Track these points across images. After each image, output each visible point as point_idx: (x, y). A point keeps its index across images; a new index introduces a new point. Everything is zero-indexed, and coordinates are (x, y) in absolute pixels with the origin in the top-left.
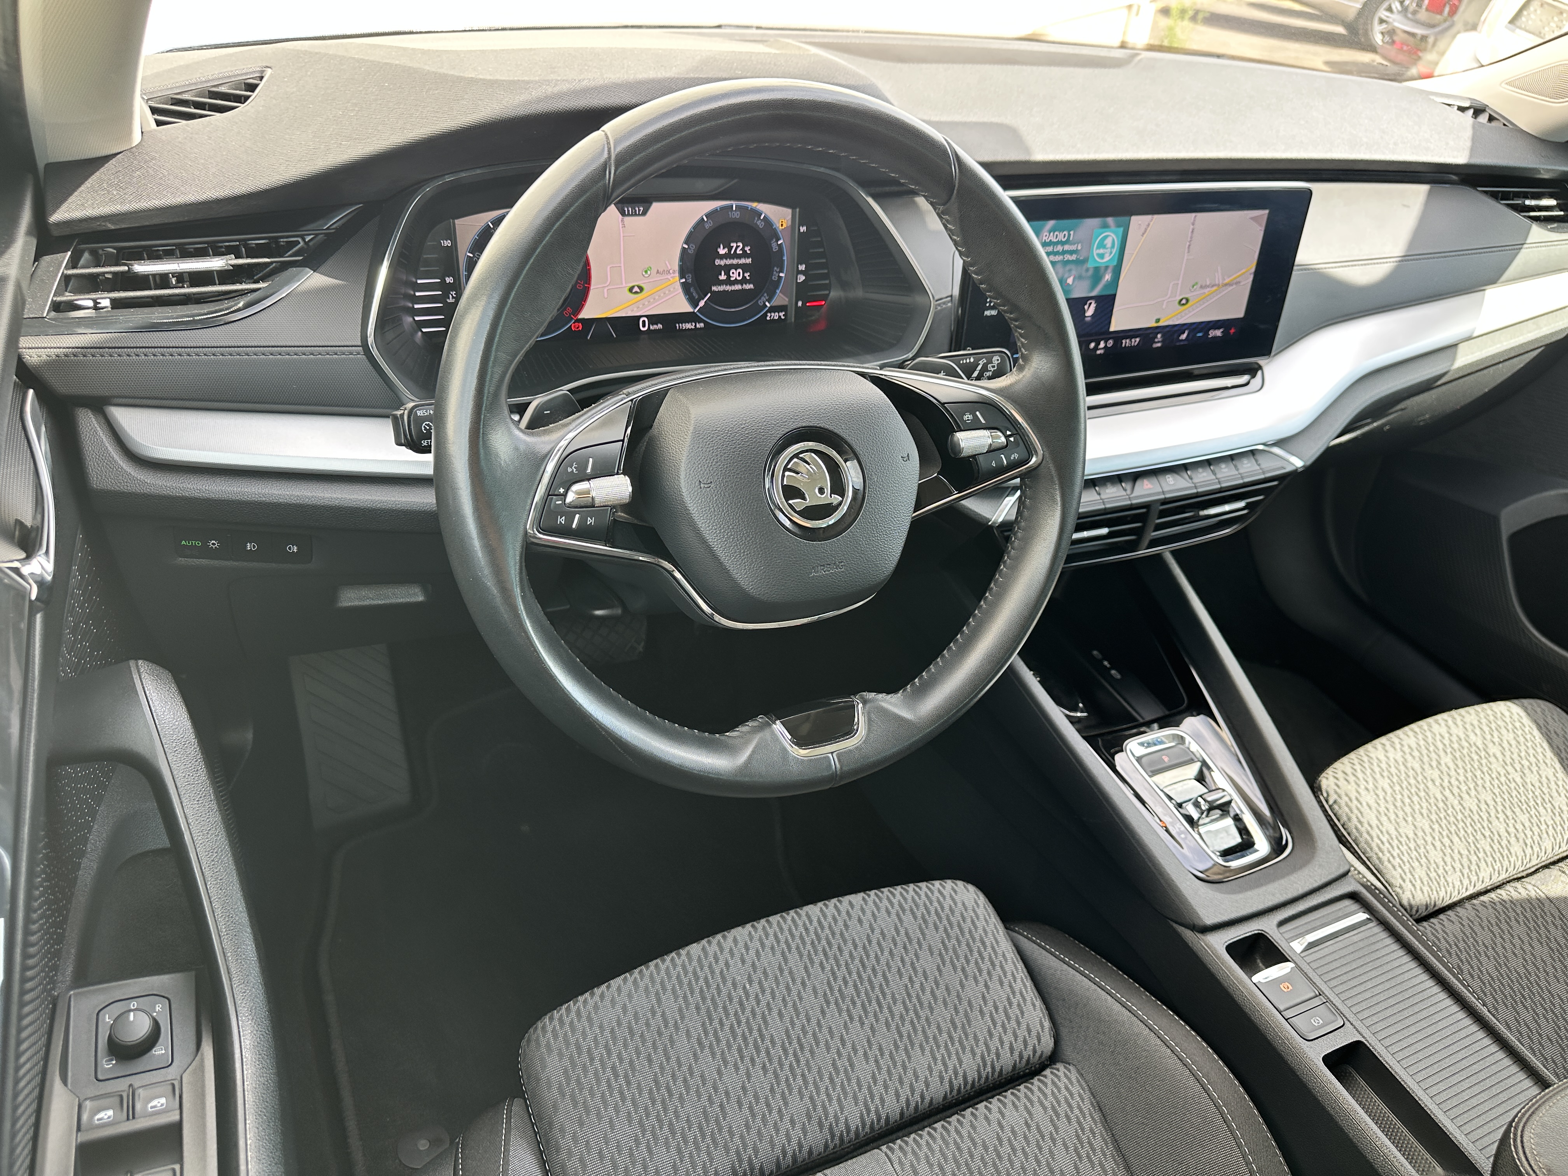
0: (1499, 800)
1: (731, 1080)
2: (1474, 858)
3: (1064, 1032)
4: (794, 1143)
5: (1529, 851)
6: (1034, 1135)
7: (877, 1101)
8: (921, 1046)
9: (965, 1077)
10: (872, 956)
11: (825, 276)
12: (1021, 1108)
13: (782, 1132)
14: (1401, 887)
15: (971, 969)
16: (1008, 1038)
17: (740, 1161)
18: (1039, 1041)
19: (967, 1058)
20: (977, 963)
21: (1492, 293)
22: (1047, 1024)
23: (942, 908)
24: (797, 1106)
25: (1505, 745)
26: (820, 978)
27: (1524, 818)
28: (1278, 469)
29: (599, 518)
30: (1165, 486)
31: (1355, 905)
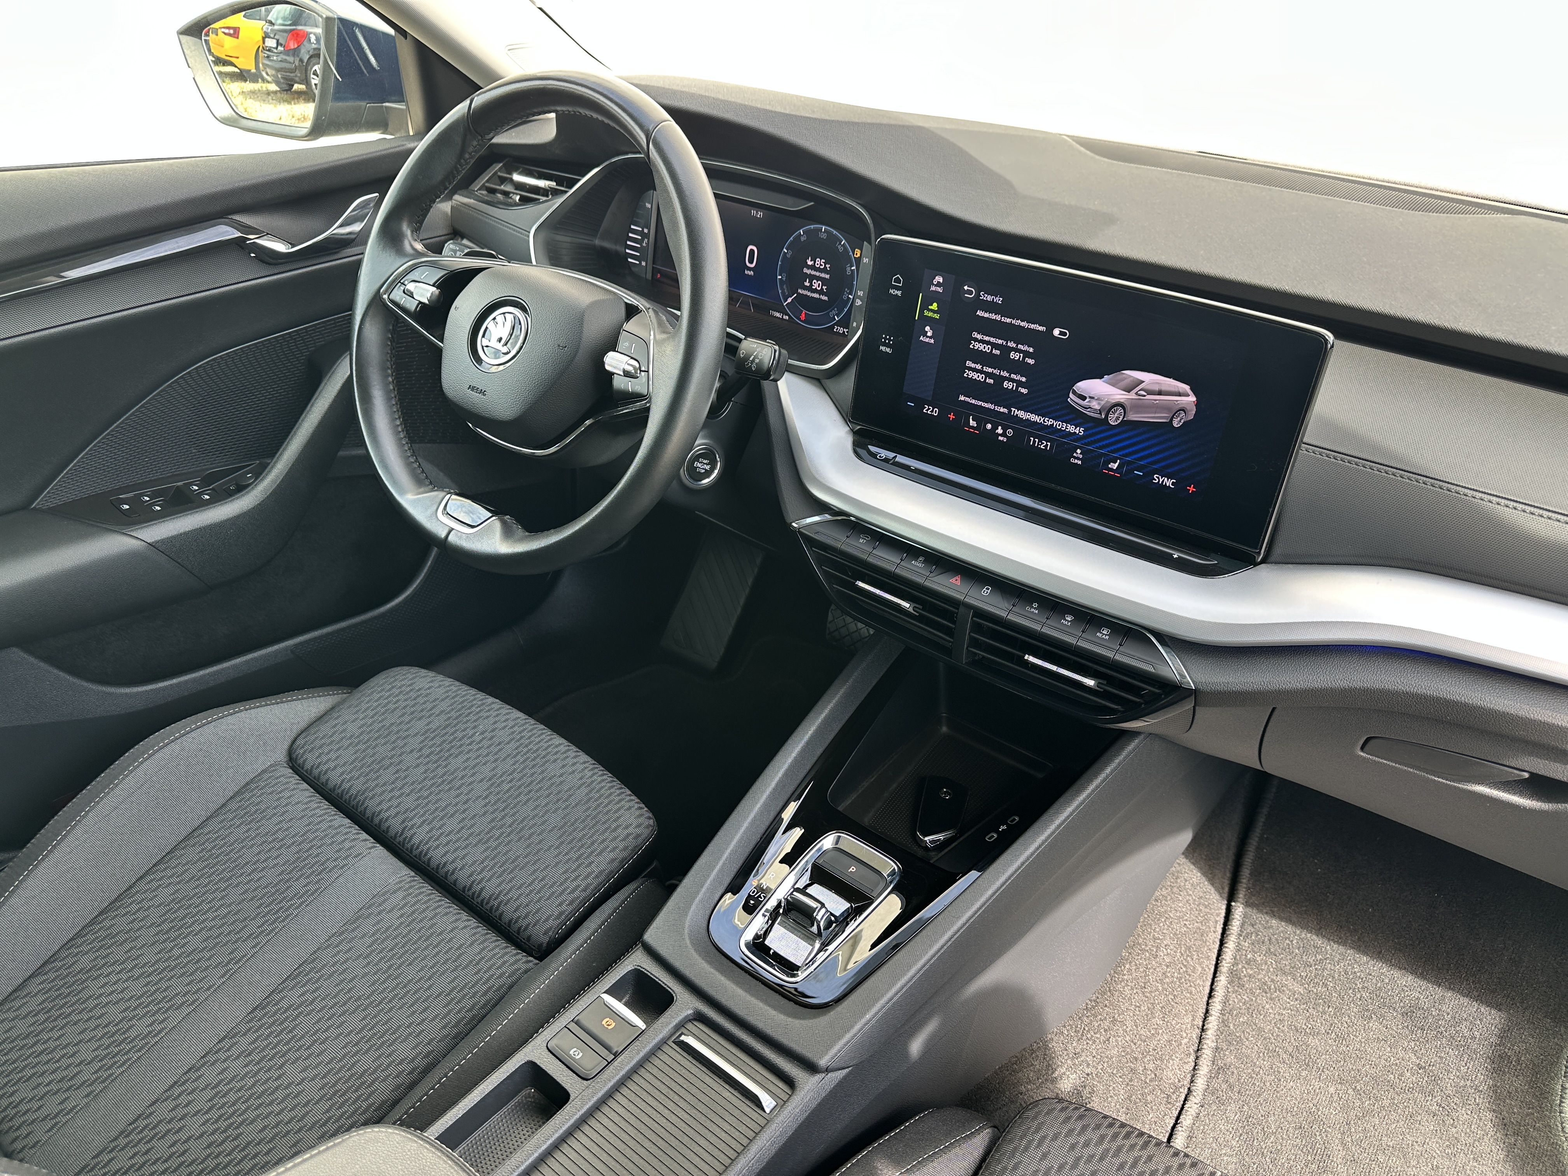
13: (390, 804)
24: (410, 801)
29: (412, 305)
30: (974, 592)
31: (780, 1091)
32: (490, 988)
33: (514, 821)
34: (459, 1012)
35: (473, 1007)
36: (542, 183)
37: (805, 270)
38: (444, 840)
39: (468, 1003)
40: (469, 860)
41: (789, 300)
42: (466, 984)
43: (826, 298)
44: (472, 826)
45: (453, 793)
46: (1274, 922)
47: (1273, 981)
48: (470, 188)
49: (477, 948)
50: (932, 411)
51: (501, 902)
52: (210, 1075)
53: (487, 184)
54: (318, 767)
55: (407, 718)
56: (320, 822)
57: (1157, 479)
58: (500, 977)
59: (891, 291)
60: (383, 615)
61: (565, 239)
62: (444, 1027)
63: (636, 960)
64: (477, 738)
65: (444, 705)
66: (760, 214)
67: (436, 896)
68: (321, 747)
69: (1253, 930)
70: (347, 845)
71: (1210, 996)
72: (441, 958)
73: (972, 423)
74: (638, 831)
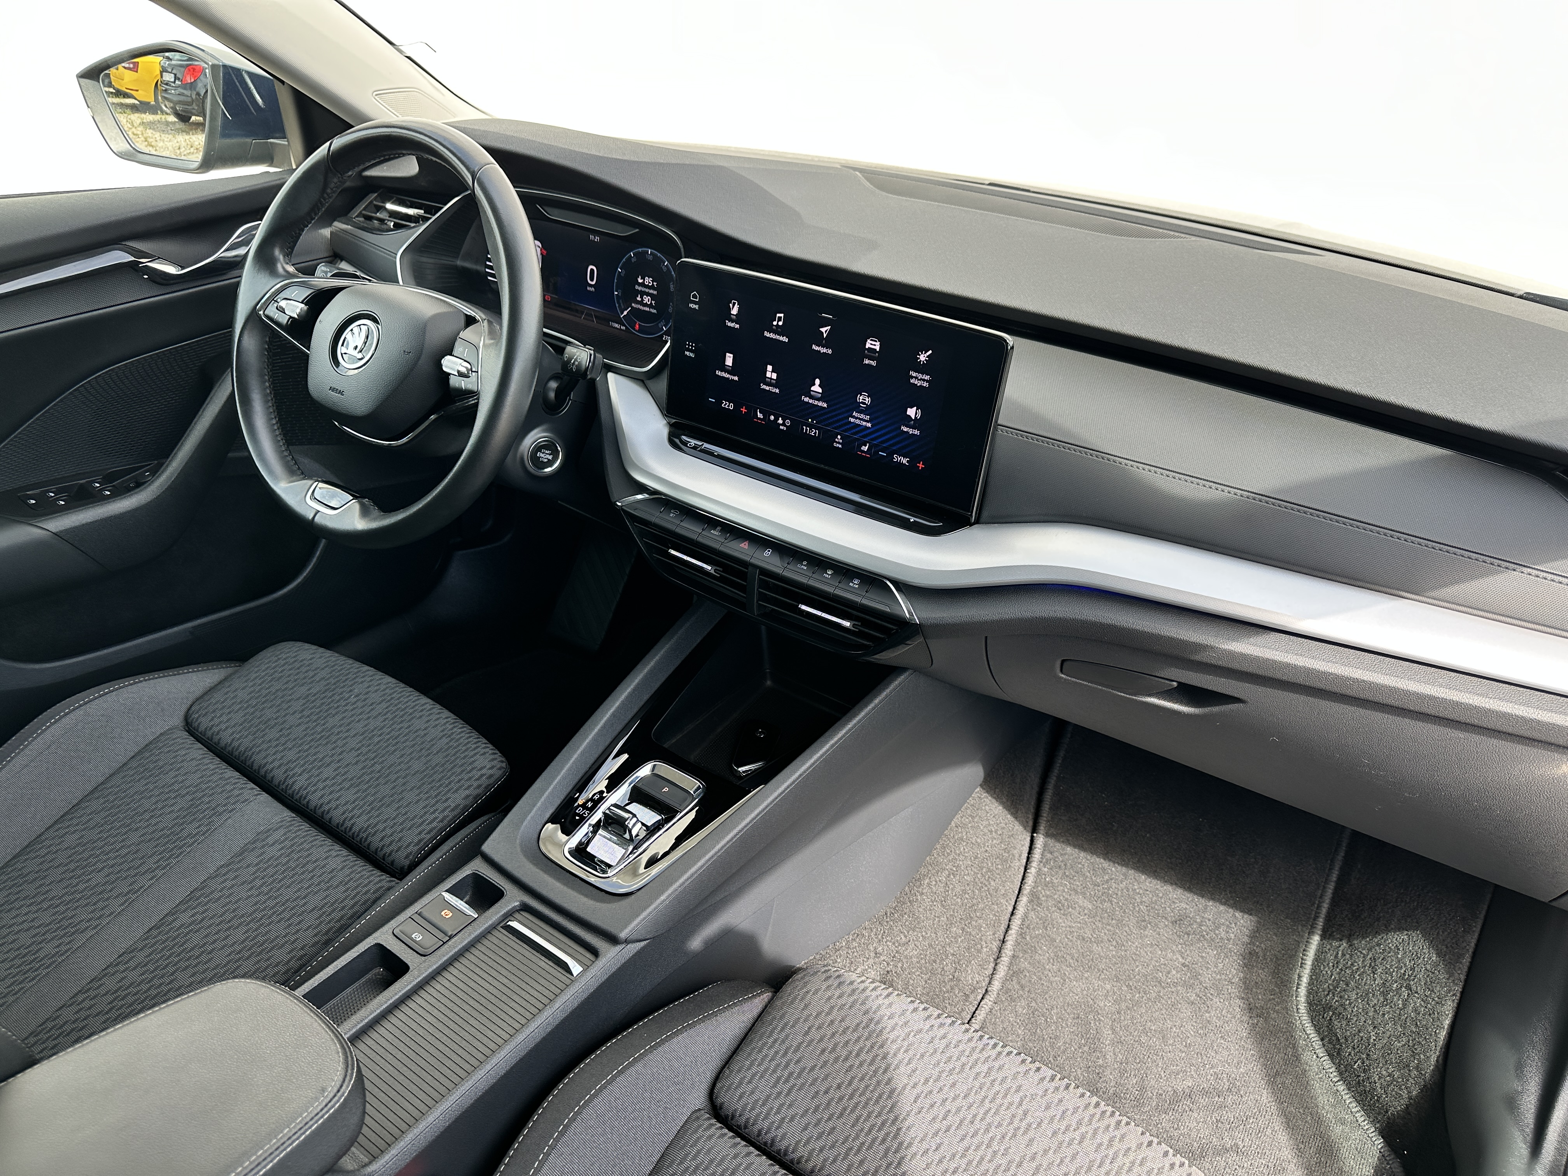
29: (284, 319)
30: (758, 554)
31: (587, 960)
32: (356, 903)
33: (383, 768)
34: (329, 922)
35: (342, 917)
36: (411, 212)
37: (637, 287)
38: (321, 785)
39: (336, 915)
40: (342, 801)
41: (625, 313)
42: (336, 900)
43: (655, 311)
44: (346, 773)
45: (330, 746)
46: (1069, 849)
47: (1066, 900)
48: (349, 215)
49: (347, 871)
50: (729, 406)
51: (370, 833)
52: (110, 983)
53: (364, 212)
54: (211, 729)
55: (291, 685)
56: (212, 774)
57: (897, 458)
58: (366, 893)
59: (691, 305)
60: (276, 600)
61: (428, 260)
62: (316, 935)
63: (476, 866)
64: (353, 699)
65: (323, 674)
66: (597, 239)
67: (313, 832)
68: (214, 711)
69: (1051, 856)
70: (236, 792)
71: (1012, 914)
72: (316, 881)
73: (760, 415)
74: (491, 772)
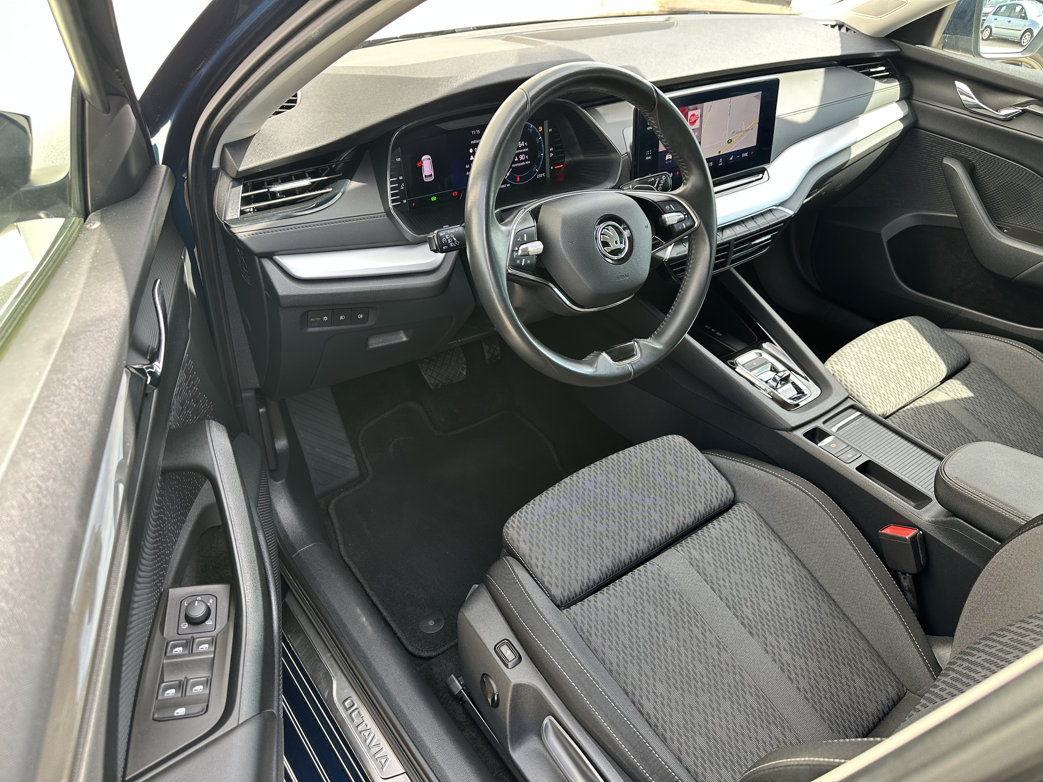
0: (906, 362)
1: (601, 528)
2: (900, 390)
3: (737, 489)
4: (635, 549)
5: (923, 383)
6: (736, 531)
7: (665, 527)
8: (677, 503)
9: (699, 512)
10: (645, 470)
11: (562, 152)
12: (728, 521)
13: (629, 546)
14: (870, 406)
15: (690, 468)
16: (714, 494)
17: (615, 559)
18: (728, 493)
19: (698, 504)
20: (692, 465)
21: (862, 118)
22: (729, 486)
23: (670, 446)
24: (632, 535)
25: (904, 338)
26: (625, 482)
27: (919, 369)
28: (783, 216)
29: (532, 260)
31: (854, 410)
43: (529, 162)
